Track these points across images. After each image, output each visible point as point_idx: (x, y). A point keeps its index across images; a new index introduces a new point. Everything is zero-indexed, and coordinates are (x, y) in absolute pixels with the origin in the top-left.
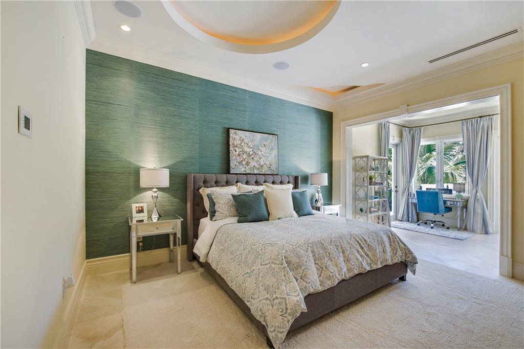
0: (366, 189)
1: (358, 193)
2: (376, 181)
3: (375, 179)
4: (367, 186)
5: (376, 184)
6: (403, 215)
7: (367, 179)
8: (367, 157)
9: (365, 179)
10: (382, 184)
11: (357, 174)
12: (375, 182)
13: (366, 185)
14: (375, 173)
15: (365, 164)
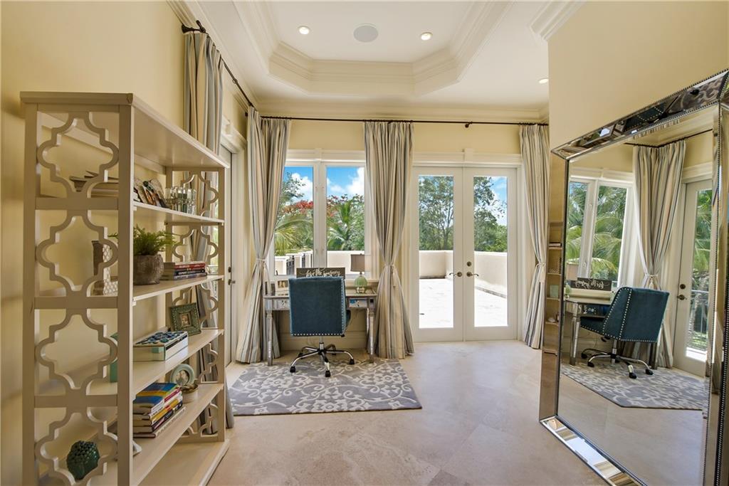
0: (107, 319)
1: (46, 353)
2: (175, 259)
3: (170, 252)
4: (120, 303)
5: (173, 273)
6: (250, 347)
7: (119, 254)
8: (121, 104)
9: (107, 254)
10: (201, 270)
11: (44, 220)
12: (169, 265)
13: (111, 289)
14: (169, 224)
15: (106, 156)
